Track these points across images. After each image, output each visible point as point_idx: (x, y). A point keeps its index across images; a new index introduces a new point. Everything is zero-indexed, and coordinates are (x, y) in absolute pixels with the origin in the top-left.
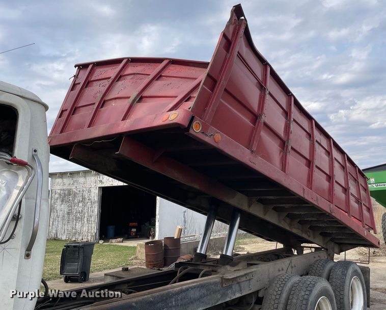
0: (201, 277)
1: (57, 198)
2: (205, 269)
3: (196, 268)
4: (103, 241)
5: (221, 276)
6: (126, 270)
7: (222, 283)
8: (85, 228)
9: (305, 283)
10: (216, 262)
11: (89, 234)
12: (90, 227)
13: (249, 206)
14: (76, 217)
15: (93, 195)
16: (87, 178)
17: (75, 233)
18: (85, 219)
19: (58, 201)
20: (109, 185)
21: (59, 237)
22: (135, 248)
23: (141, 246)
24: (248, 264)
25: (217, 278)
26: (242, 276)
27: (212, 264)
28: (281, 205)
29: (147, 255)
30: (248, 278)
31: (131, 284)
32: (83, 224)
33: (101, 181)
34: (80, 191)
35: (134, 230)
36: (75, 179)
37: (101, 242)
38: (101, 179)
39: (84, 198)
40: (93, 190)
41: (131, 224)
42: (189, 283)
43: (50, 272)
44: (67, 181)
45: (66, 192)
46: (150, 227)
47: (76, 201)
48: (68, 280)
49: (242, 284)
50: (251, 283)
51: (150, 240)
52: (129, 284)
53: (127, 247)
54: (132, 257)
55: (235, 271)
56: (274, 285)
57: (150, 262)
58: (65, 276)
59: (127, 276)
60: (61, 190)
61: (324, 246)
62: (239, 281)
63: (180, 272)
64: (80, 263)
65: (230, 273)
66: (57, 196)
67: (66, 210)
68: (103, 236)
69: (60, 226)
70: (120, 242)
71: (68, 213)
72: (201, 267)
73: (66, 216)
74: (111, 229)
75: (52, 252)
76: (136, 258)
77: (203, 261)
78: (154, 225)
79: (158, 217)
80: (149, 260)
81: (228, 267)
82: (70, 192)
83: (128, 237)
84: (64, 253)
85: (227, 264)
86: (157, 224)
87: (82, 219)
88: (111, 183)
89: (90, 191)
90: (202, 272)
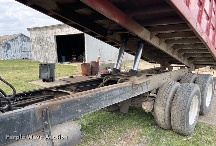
0: (119, 83)
1: (34, 42)
2: (121, 78)
3: (115, 77)
4: (60, 63)
5: (132, 82)
6: (72, 77)
7: (132, 86)
8: (51, 57)
9: (186, 87)
10: (127, 74)
11: (53, 60)
12: (53, 56)
13: (151, 38)
14: (45, 52)
15: (52, 40)
16: (48, 31)
17: (46, 59)
18: (50, 52)
19: (35, 43)
20: (59, 35)
21: (39, 61)
22: (76, 67)
23: (79, 65)
24: (146, 75)
25: (129, 83)
26: (144, 83)
27: (125, 75)
28: (173, 38)
29: (82, 70)
30: (147, 84)
31: (76, 85)
32: (49, 55)
33: (55, 33)
34: (45, 38)
35: (75, 58)
36: (41, 31)
37: (59, 63)
38: (55, 31)
39: (48, 42)
40: (51, 37)
41: (73, 55)
42: (113, 87)
43: (35, 77)
44: (38, 32)
45: (38, 38)
46: (82, 57)
47: (44, 43)
48: (44, 81)
49: (144, 87)
50: (148, 87)
51: (84, 63)
52: (75, 86)
53: (72, 66)
54: (75, 71)
55: (139, 79)
56: (164, 88)
57: (84, 73)
58: (42, 79)
59: (73, 81)
60: (35, 37)
61: (188, 66)
62: (142, 85)
63: (105, 80)
64: (48, 73)
65: (136, 80)
66: (34, 40)
67: (40, 48)
68: (60, 61)
69: (38, 56)
70: (68, 64)
71: (41, 49)
72: (118, 77)
73: (40, 50)
74: (63, 58)
75: (36, 68)
76: (77, 71)
77: (118, 73)
78: (85, 56)
79: (86, 51)
80: (84, 72)
81: (135, 77)
82: (40, 39)
83: (72, 61)
84: (40, 68)
85: (135, 75)
86: (86, 55)
87: (48, 52)
88: (60, 33)
89: (50, 38)
90: (120, 80)
